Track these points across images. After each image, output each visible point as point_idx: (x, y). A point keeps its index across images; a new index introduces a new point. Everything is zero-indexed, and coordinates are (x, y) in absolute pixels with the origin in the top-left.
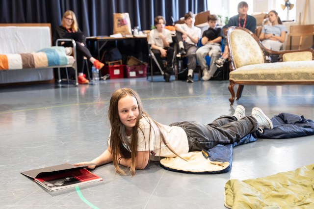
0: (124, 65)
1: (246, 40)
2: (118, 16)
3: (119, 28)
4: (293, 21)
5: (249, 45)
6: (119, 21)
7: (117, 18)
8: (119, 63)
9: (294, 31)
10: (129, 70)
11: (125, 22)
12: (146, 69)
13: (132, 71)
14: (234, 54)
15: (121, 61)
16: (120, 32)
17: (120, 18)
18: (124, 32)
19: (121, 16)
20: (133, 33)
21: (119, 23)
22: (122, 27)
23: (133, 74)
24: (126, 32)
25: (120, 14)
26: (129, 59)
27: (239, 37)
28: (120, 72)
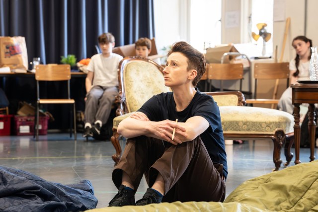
0: (11, 116)
1: (149, 76)
2: (6, 41)
3: (8, 59)
4: (270, 58)
5: (153, 83)
6: (7, 48)
7: (5, 43)
8: (4, 112)
9: (260, 71)
10: (18, 123)
11: (16, 50)
12: (46, 122)
13: (24, 124)
14: (128, 93)
15: (7, 108)
16: (8, 65)
17: (9, 43)
18: (15, 65)
19: (11, 42)
20: (31, 67)
21: (8, 50)
22: (13, 58)
23: (25, 129)
24: (18, 65)
25: (9, 37)
26: (21, 106)
27: (137, 71)
28: (5, 126)
